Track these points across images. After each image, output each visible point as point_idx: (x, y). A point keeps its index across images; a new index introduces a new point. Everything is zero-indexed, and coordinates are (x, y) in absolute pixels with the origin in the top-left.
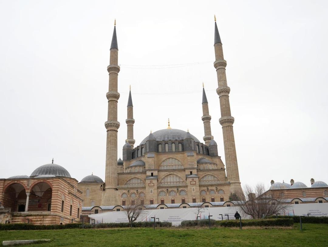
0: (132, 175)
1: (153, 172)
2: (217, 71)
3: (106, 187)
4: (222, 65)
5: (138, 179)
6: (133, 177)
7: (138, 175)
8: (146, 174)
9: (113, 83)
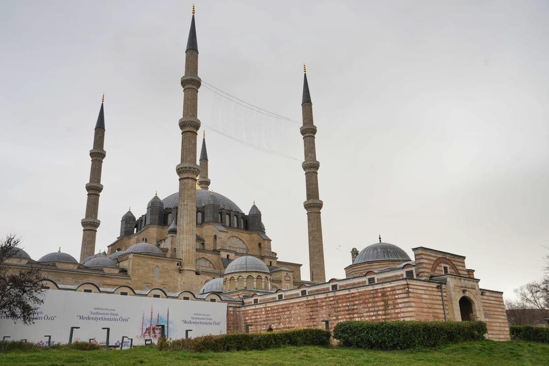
0: (201, 254)
1: (229, 253)
2: (303, 138)
3: (185, 268)
4: (312, 132)
5: (207, 260)
6: (201, 257)
7: (207, 255)
8: (219, 254)
9: (191, 105)
